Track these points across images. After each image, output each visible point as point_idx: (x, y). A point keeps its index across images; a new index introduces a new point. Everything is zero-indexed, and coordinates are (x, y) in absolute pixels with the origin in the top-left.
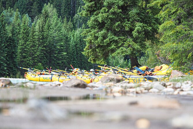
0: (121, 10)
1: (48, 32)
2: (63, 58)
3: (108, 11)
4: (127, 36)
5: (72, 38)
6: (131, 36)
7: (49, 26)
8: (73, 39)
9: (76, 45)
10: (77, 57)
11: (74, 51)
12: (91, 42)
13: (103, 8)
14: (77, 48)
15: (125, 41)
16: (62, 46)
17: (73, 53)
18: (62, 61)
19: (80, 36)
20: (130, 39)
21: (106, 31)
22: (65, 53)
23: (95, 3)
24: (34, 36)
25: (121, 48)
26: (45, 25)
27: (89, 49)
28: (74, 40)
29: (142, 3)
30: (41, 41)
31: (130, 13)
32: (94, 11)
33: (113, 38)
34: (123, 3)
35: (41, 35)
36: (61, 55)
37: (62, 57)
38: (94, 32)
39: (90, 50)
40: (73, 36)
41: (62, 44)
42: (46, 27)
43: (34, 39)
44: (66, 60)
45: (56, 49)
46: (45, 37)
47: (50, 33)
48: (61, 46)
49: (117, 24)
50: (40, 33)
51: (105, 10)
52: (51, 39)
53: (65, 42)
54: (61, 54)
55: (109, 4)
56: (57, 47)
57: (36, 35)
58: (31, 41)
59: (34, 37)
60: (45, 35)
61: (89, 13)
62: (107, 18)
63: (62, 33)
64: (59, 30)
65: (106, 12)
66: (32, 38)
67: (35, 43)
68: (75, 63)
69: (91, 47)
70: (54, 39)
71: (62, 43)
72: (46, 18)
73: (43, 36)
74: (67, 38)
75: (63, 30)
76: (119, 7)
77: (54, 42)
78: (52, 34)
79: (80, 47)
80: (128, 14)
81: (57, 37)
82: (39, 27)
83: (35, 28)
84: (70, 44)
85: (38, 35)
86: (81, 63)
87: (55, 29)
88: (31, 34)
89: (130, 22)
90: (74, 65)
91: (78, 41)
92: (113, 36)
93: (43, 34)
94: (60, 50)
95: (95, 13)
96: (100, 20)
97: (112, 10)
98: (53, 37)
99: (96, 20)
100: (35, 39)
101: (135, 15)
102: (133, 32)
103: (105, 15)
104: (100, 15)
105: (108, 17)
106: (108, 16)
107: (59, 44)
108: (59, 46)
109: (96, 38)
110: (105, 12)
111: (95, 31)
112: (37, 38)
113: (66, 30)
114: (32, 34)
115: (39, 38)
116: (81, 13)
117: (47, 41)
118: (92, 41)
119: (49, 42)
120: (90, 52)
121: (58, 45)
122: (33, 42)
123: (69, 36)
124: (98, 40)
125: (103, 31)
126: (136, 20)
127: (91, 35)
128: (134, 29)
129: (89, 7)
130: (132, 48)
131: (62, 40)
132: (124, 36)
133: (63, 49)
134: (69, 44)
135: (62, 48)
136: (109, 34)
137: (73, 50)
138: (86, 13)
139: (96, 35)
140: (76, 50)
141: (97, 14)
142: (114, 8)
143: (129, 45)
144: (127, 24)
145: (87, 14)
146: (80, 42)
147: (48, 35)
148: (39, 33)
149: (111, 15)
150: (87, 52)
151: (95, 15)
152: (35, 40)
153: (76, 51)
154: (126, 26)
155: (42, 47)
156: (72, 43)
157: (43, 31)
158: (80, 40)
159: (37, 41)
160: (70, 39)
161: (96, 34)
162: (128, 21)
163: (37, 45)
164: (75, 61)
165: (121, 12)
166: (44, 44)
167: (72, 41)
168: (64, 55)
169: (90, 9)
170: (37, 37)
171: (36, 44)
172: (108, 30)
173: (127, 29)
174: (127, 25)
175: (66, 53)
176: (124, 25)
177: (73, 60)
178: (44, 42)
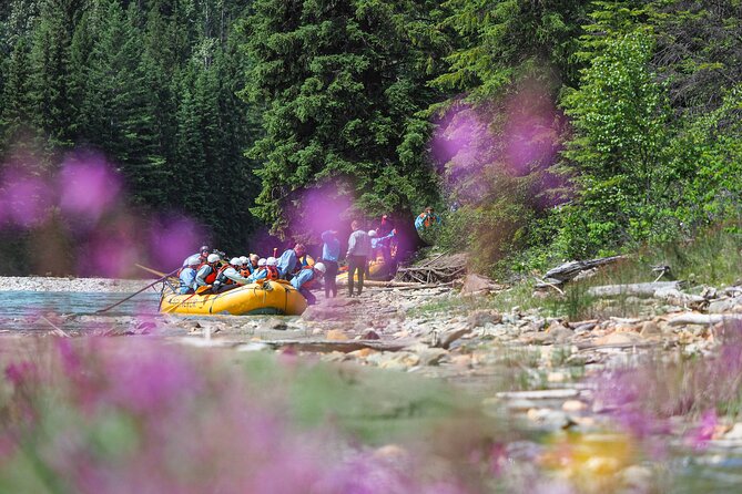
0: (361, 84)
1: (85, 72)
2: (152, 181)
3: (325, 88)
4: (381, 159)
5: (188, 95)
6: (395, 158)
7: (87, 48)
8: (192, 98)
9: (205, 122)
10: (208, 176)
11: (197, 152)
12: (275, 179)
13: (309, 80)
14: (206, 134)
15: (376, 176)
16: (147, 132)
17: (193, 157)
18: (149, 193)
19: (221, 84)
20: (390, 169)
21: (319, 148)
22: (159, 162)
23: (285, 63)
24: (25, 92)
25: (364, 195)
26: (69, 44)
27: (270, 201)
28: (194, 103)
29: (424, 62)
30: (55, 111)
31: (388, 91)
32: (283, 86)
33: (342, 166)
34: (368, 63)
35: (54, 87)
36: (143, 169)
37: (146, 178)
38: (285, 151)
39: (275, 203)
40: (191, 85)
41: (144, 123)
42: (73, 51)
43: (24, 103)
44: (163, 187)
45: (122, 145)
46: (70, 94)
47: (94, 75)
48: (141, 129)
49: (351, 125)
50: (49, 79)
51: (316, 86)
52: (97, 102)
53: (156, 112)
54: (139, 166)
55: (325, 67)
56: (123, 134)
57: (32, 88)
58: (13, 116)
59: (25, 98)
60: (72, 86)
61: (268, 93)
62: (322, 109)
63: (142, 74)
64: (133, 65)
65: (319, 92)
66: (18, 100)
67: (30, 120)
68: (200, 199)
69: (277, 194)
70: (113, 103)
71: (146, 119)
72: (71, 13)
73: (62, 89)
74: (165, 94)
75: (147, 61)
76: (356, 77)
77: (111, 115)
78: (100, 80)
79: (221, 130)
80: (382, 93)
81: (121, 92)
82: (47, 53)
83: (28, 55)
84: (177, 123)
85: (43, 89)
86: (228, 198)
87: (113, 58)
88: (10, 84)
89: (389, 119)
90: (198, 210)
91: (212, 105)
92: (341, 162)
93: (63, 82)
94: (135, 146)
95: (287, 92)
96: (301, 114)
97: (334, 85)
98: (106, 93)
99: (290, 116)
100: (29, 107)
101: (403, 98)
102: (399, 149)
103: (315, 100)
104: (301, 99)
105: (323, 105)
106: (324, 102)
107: (131, 122)
108: (132, 131)
109: (292, 167)
110: (315, 92)
111: (288, 146)
112: (40, 100)
113: (162, 61)
114: (18, 85)
115: (46, 100)
116: (243, 91)
117: (79, 113)
118: (281, 176)
119: (89, 115)
120: (275, 208)
121: (127, 126)
122: (23, 120)
123: (172, 87)
124: (298, 173)
125: (312, 148)
126: (407, 112)
127: (277, 159)
128: (402, 140)
129: (268, 76)
130: (398, 193)
131: (143, 104)
132: (373, 161)
133: (148, 142)
134: (175, 123)
135: (146, 137)
136: (330, 156)
137: (192, 144)
138: (257, 92)
139: (291, 159)
140: (205, 145)
141: (291, 98)
142: (340, 77)
143: (390, 186)
144: (380, 123)
145: (264, 97)
146: (222, 110)
147: (83, 86)
148: (45, 77)
149: (333, 100)
150: (266, 208)
151: (287, 98)
152: (30, 110)
153: (206, 151)
154: (379, 130)
155: (60, 138)
156: (186, 116)
157: (61, 69)
158: (221, 102)
159: (40, 112)
160: (180, 98)
161: (291, 155)
162: (385, 115)
163: (40, 130)
164: (201, 194)
165: (361, 91)
166: (70, 124)
167: (184, 107)
168: (154, 168)
169: (270, 82)
170: (40, 97)
171: (33, 127)
172: (325, 143)
173: (381, 139)
174: (382, 127)
175: (163, 162)
176: (372, 128)
177: (194, 190)
178: (68, 116)
